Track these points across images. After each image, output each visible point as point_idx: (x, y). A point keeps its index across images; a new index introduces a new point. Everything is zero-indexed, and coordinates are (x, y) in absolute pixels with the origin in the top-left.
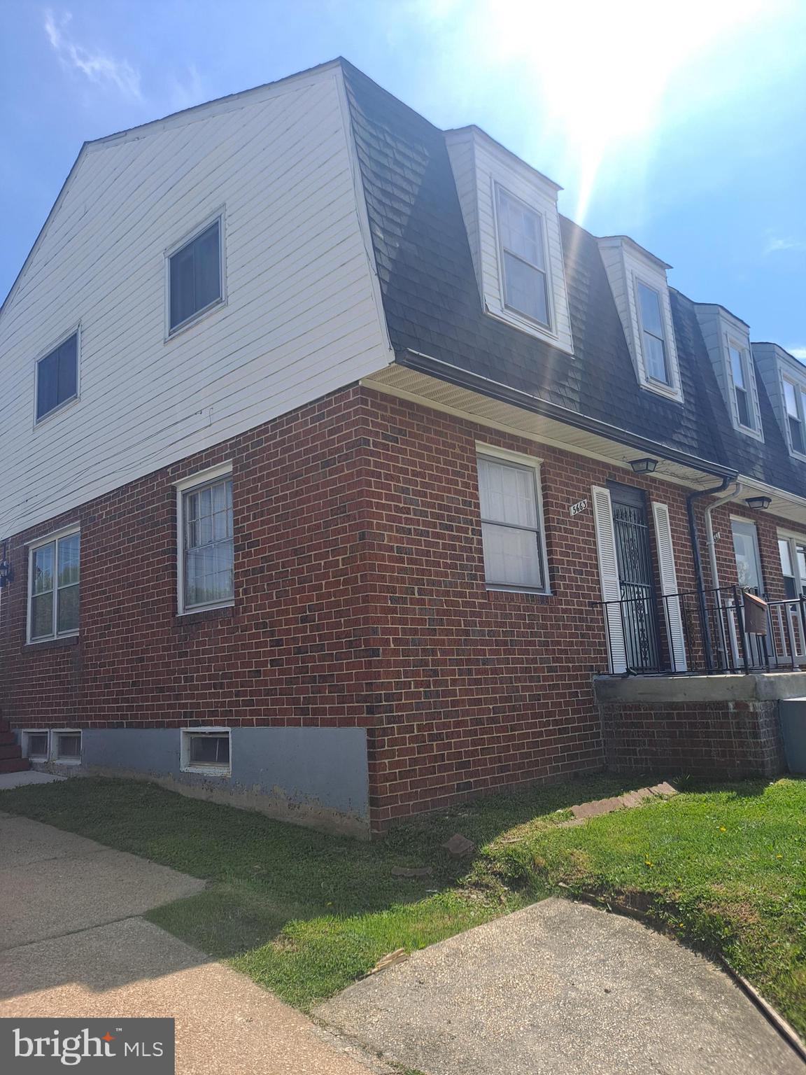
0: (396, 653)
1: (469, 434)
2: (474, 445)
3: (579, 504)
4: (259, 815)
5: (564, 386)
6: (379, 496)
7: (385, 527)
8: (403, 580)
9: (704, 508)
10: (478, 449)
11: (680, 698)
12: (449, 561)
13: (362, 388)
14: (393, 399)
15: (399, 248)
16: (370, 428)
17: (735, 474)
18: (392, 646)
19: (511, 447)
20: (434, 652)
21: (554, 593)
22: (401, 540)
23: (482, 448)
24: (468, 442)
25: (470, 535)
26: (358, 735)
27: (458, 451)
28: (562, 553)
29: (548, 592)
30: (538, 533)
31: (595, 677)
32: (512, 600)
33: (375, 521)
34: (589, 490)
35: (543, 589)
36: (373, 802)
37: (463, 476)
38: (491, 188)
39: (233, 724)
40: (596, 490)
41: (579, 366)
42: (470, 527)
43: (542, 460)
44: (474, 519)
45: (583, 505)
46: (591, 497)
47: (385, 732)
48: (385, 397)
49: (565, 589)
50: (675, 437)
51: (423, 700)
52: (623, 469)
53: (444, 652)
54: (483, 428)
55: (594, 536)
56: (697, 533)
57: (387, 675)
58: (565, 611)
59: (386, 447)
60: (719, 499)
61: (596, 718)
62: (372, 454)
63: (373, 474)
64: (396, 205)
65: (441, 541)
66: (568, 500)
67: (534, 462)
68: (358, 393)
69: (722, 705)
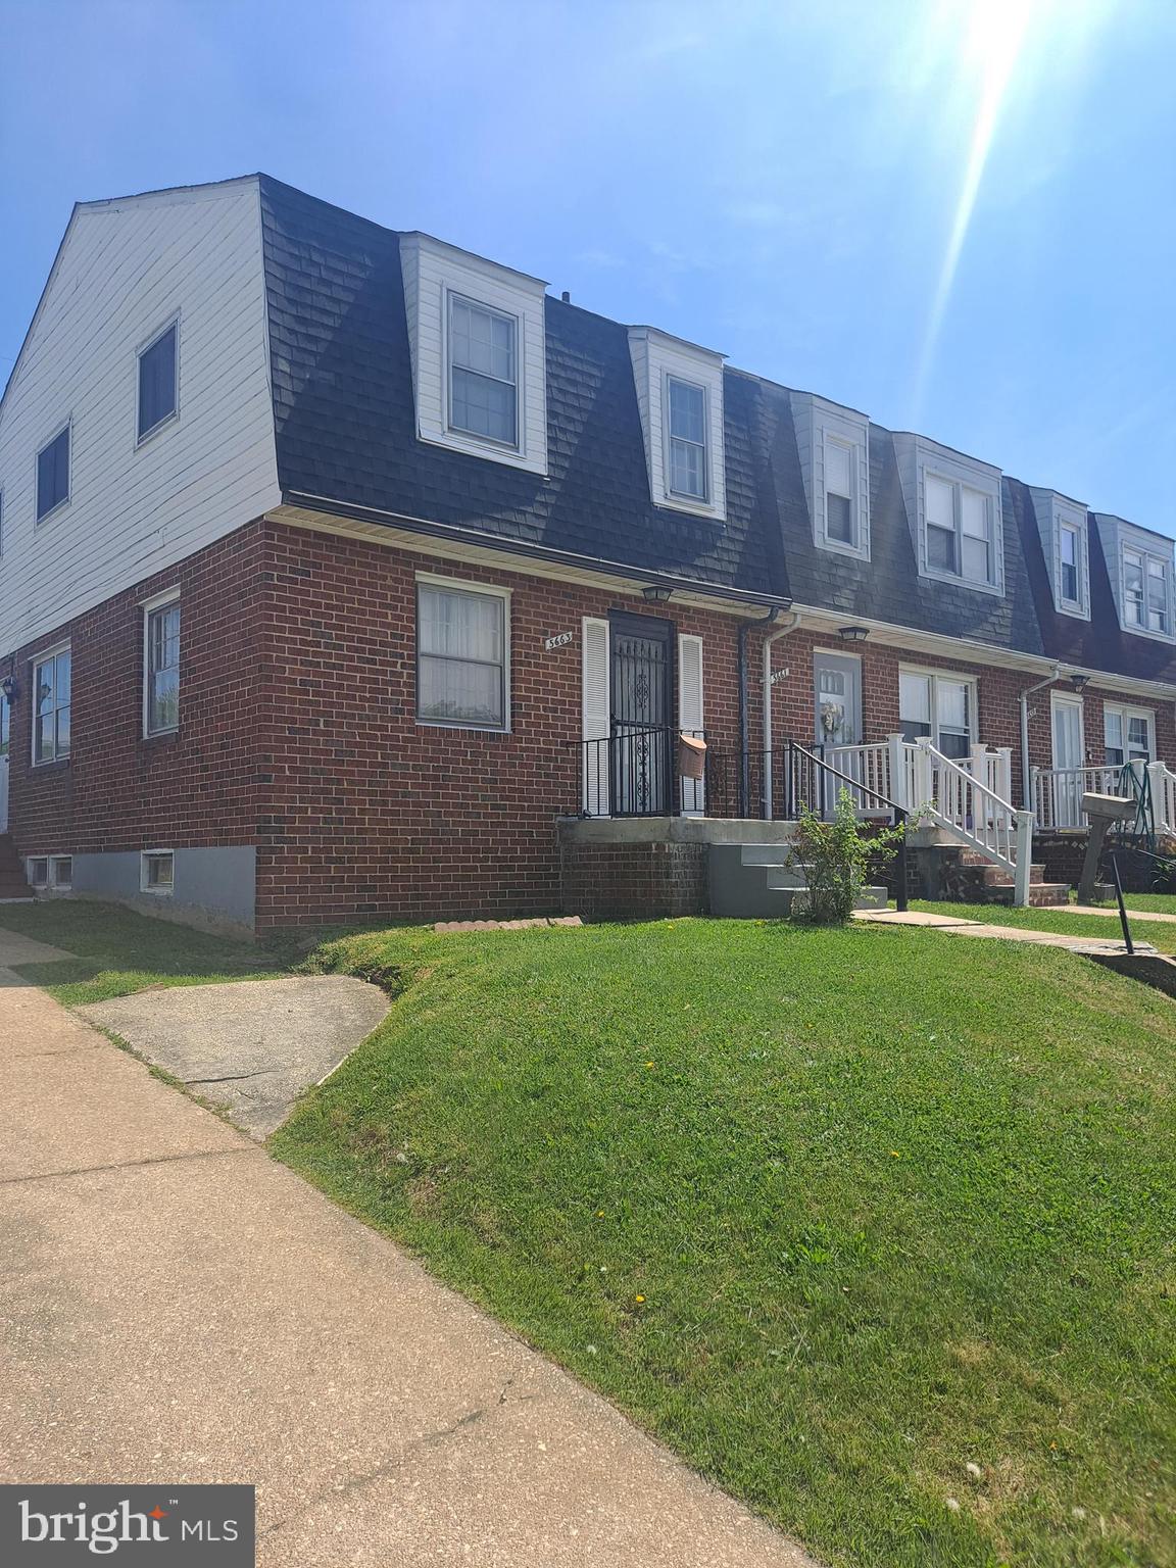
0: (291, 779)
1: (408, 564)
2: (413, 575)
3: (559, 637)
4: (190, 928)
5: (524, 513)
6: (282, 629)
7: (286, 660)
8: (306, 712)
9: (763, 640)
10: (418, 578)
11: (618, 840)
12: (368, 695)
13: (267, 523)
14: (306, 532)
15: (309, 380)
16: (276, 562)
17: (788, 604)
18: (287, 773)
19: (467, 576)
20: (339, 782)
21: (513, 730)
22: (307, 674)
23: (422, 576)
24: (404, 573)
25: (399, 669)
26: (249, 852)
27: (389, 582)
28: (527, 690)
29: (508, 730)
30: (502, 668)
31: (559, 819)
32: (449, 735)
33: (275, 654)
34: (580, 622)
35: (503, 727)
36: (257, 911)
37: (395, 608)
38: (441, 298)
39: (175, 845)
40: (587, 621)
41: (556, 487)
42: (400, 661)
43: (512, 590)
44: (406, 653)
45: (565, 638)
46: (580, 630)
47: (273, 850)
48: (295, 530)
49: (527, 726)
50: (698, 562)
51: (321, 825)
52: (635, 597)
53: (351, 782)
54: (427, 557)
55: (580, 671)
56: (744, 669)
57: (278, 800)
58: (523, 749)
59: (295, 581)
60: (784, 626)
61: (557, 859)
62: (276, 588)
63: (275, 608)
64: (312, 331)
65: (358, 675)
66: (545, 633)
67: (504, 592)
68: (263, 527)
69: (646, 846)
